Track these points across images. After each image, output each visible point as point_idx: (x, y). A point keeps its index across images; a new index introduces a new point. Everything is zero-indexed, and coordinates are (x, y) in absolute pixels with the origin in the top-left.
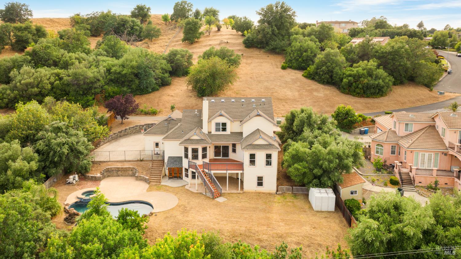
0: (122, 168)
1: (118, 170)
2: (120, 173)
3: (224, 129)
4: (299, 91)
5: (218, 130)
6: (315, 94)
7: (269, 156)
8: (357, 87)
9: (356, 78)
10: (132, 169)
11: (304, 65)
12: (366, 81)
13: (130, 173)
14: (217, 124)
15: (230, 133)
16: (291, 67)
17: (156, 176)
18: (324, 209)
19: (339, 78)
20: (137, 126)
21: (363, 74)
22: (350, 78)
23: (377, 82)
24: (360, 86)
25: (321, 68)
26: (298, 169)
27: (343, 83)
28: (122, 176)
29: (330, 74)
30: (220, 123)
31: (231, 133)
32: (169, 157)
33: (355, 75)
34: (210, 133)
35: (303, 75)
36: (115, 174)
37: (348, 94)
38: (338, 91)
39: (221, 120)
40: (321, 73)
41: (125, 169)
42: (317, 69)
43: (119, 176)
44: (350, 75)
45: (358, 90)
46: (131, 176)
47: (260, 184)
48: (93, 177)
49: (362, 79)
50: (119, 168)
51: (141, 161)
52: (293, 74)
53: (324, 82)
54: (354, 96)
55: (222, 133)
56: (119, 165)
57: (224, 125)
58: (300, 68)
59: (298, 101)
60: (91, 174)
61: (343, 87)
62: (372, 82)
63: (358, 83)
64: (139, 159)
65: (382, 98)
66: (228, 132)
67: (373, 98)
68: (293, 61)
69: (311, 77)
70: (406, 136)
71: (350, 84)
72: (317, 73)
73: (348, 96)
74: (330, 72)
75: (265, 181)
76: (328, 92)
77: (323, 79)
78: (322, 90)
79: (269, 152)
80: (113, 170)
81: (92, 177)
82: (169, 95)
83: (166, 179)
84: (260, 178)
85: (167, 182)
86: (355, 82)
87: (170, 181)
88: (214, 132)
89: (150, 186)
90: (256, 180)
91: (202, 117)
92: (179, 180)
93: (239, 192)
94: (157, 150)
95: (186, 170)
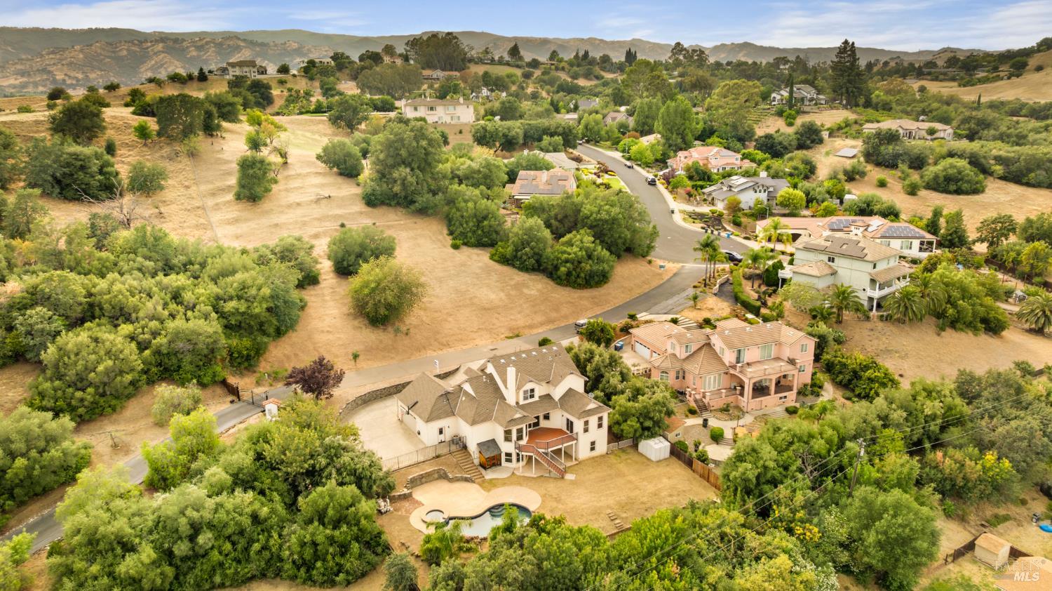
1: (422, 477)
2: (424, 480)
3: (532, 396)
4: (503, 291)
5: (525, 398)
6: (526, 291)
7: (600, 419)
8: (578, 276)
9: (576, 263)
10: (438, 471)
11: (487, 239)
12: (588, 267)
14: (525, 392)
16: (466, 244)
17: (473, 471)
18: (662, 458)
19: (552, 264)
20: (348, 404)
21: (582, 257)
22: (568, 265)
24: (582, 275)
25: (523, 249)
26: (632, 426)
27: (559, 273)
29: (536, 257)
30: (528, 390)
31: (539, 398)
32: (479, 444)
33: (573, 260)
34: (517, 403)
35: (491, 258)
36: (419, 483)
37: (566, 286)
38: (552, 283)
39: (529, 386)
40: (524, 257)
41: (430, 474)
42: (517, 251)
44: (567, 261)
45: (579, 281)
47: (593, 449)
48: (402, 495)
49: (583, 265)
50: (423, 473)
51: (438, 457)
52: (475, 257)
53: (528, 269)
54: (574, 288)
55: (530, 400)
56: (416, 473)
57: (532, 390)
58: (480, 244)
59: (512, 308)
60: (396, 491)
61: (559, 277)
62: (595, 268)
63: (578, 270)
64: (434, 455)
65: (606, 286)
66: (536, 398)
67: (598, 287)
68: (469, 234)
69: (505, 260)
70: (687, 358)
71: (569, 274)
72: (515, 257)
73: (568, 289)
74: (537, 255)
75: (597, 446)
76: (540, 286)
77: (526, 265)
78: (531, 283)
79: (600, 415)
80: (417, 479)
81: (400, 495)
82: (323, 332)
83: (483, 471)
84: (593, 443)
85: (490, 475)
86: (574, 269)
87: (489, 471)
88: (522, 402)
89: (480, 485)
90: (589, 446)
91: (496, 384)
92: (499, 468)
93: (574, 462)
94: (442, 437)
95: (509, 455)
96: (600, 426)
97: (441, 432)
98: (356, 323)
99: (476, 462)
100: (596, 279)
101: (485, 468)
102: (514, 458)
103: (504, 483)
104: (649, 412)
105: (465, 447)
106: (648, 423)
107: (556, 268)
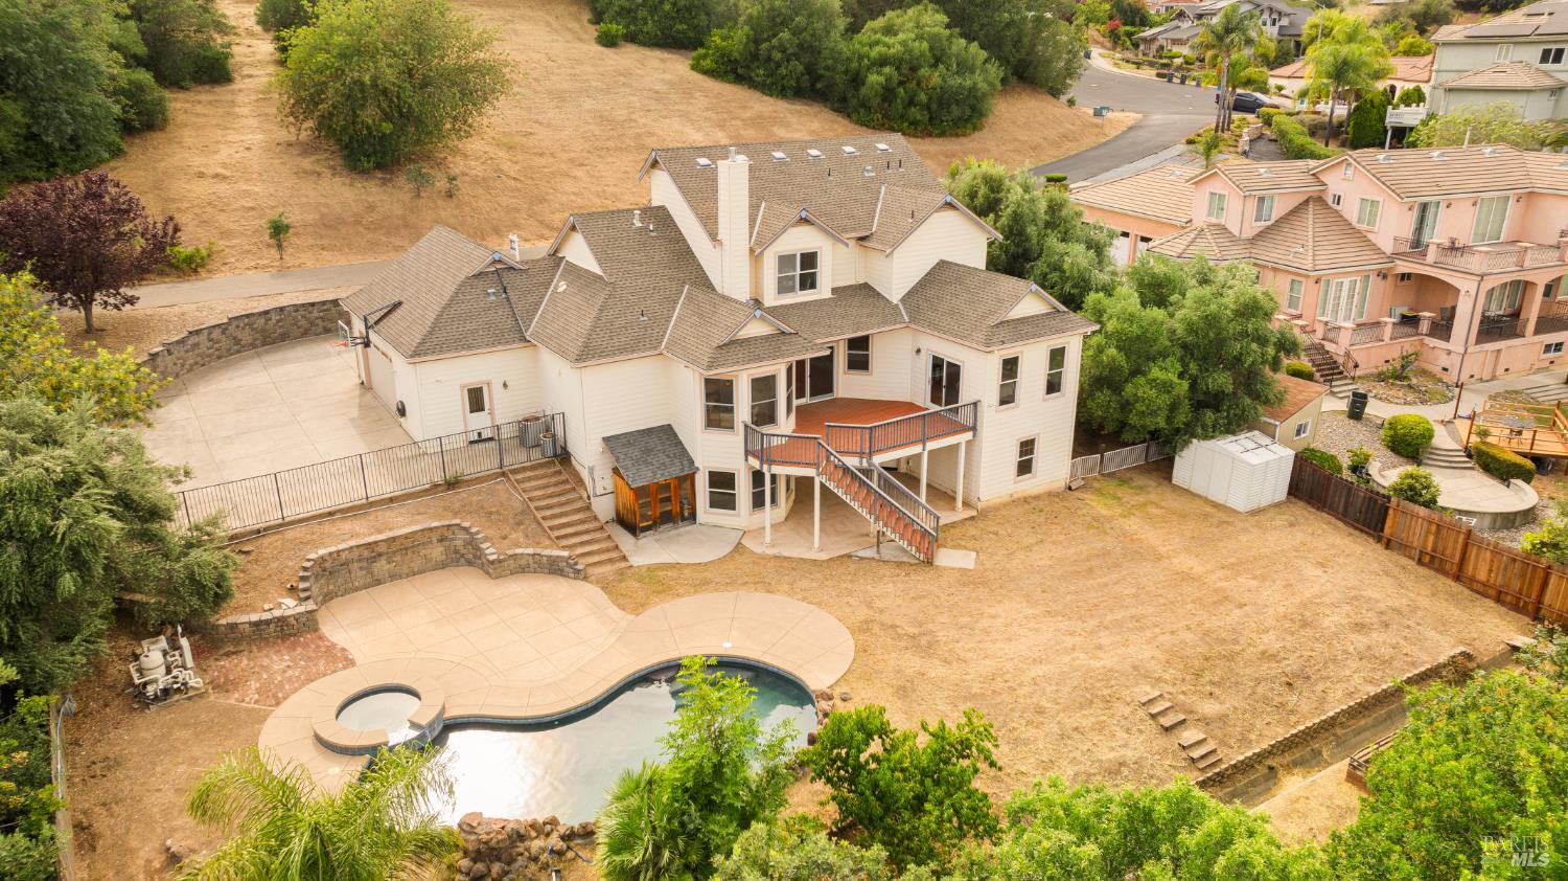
0: (394, 539)
1: (372, 553)
2: (382, 566)
3: (809, 282)
5: (784, 287)
7: (1057, 357)
9: (905, 69)
10: (443, 535)
11: (685, 27)
12: (936, 80)
13: (437, 552)
14: (785, 261)
15: (830, 295)
16: (632, 38)
17: (586, 538)
18: (1264, 503)
19: (846, 72)
20: (198, 332)
21: (922, 55)
22: (887, 70)
23: (968, 83)
24: (923, 97)
25: (775, 35)
27: (864, 90)
28: (394, 577)
29: (806, 58)
30: (795, 255)
31: (834, 290)
33: (901, 60)
34: (757, 303)
35: (694, 68)
36: (359, 575)
37: (879, 126)
38: (845, 122)
39: (800, 240)
40: (777, 56)
41: (409, 543)
42: (757, 41)
43: (378, 582)
44: (882, 62)
45: (914, 113)
46: (443, 566)
47: (1025, 468)
48: (267, 622)
49: (923, 72)
50: (376, 543)
51: (452, 484)
52: (657, 64)
53: (783, 89)
55: (800, 296)
56: (360, 533)
57: (809, 260)
58: (671, 41)
60: (237, 609)
61: (864, 104)
62: (955, 81)
63: (912, 85)
64: (438, 478)
66: (823, 290)
67: (957, 135)
68: (643, 13)
69: (732, 70)
70: (1258, 235)
71: (888, 93)
72: (755, 56)
73: (885, 134)
74: (809, 50)
75: (1039, 454)
76: (816, 125)
77: (783, 78)
78: (793, 119)
79: (1056, 342)
80: (345, 564)
81: (257, 624)
82: (201, 175)
83: (624, 539)
84: (1027, 447)
85: (647, 552)
86: (901, 83)
87: (648, 540)
88: (771, 299)
89: (606, 586)
90: (1013, 457)
91: (679, 239)
92: (685, 529)
93: (961, 513)
94: (480, 421)
95: (722, 482)
96: (1053, 386)
97: (476, 400)
98: (307, 163)
99: (604, 508)
100: (956, 111)
101: (633, 529)
102: (743, 490)
103: (701, 579)
104: (1220, 342)
105: (563, 457)
106: (1222, 380)
107: (857, 80)
